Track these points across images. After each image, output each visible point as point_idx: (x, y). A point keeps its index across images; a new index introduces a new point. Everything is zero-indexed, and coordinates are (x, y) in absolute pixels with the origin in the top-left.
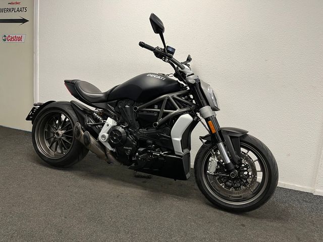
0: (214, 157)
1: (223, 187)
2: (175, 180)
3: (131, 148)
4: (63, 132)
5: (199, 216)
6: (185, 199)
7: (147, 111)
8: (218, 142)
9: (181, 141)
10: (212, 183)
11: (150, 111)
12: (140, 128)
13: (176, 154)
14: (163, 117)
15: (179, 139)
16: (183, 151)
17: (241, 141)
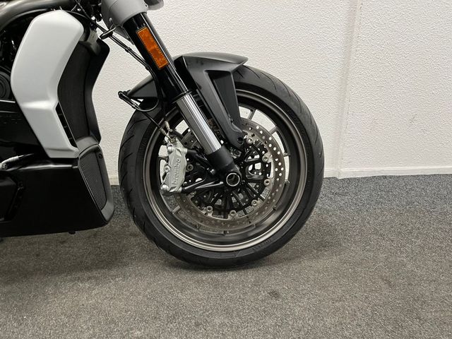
0: (174, 143)
1: (210, 215)
5: (163, 314)
6: (113, 272)
9: (58, 109)
10: (177, 213)
13: (51, 155)
15: (49, 104)
16: (73, 144)
17: (239, 85)
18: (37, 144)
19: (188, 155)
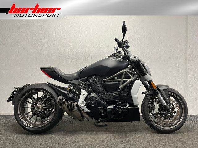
0: (156, 103)
2: (131, 122)
3: (103, 107)
4: (43, 105)
7: (111, 81)
8: (158, 94)
11: (114, 81)
12: (107, 93)
14: (123, 84)
15: (136, 96)
17: (168, 91)
18: (132, 102)
19: (159, 106)
